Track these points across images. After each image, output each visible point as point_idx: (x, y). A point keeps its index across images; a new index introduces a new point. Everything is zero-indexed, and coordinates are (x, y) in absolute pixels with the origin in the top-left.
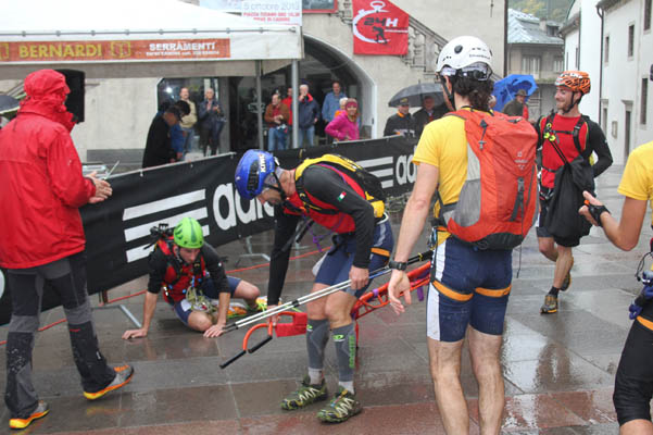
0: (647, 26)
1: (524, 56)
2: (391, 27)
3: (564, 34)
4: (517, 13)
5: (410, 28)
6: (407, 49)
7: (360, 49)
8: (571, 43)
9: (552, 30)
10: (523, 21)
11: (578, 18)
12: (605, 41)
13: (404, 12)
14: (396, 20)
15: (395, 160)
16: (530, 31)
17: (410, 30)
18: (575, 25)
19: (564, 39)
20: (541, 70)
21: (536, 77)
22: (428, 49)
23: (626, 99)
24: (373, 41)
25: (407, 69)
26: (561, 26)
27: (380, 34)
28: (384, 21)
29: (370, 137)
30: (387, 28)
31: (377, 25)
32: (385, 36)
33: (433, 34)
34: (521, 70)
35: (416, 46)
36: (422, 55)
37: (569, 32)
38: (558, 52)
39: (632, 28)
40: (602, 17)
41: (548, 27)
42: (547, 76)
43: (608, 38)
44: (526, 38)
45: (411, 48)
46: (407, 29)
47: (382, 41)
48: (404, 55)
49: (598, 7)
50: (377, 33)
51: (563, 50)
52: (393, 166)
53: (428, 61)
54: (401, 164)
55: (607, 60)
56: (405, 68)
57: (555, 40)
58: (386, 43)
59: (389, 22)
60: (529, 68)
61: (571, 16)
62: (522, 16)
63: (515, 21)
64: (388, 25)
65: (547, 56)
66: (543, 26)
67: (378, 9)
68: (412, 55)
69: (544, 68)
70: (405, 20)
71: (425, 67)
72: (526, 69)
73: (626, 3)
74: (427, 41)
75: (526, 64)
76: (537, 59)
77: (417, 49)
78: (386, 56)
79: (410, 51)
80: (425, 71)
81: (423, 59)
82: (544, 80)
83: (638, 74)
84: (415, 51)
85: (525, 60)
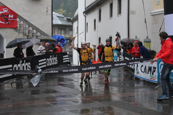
0: (100, 20)
1: (59, 29)
2: (11, 18)
3: (73, 22)
4: (56, 14)
5: (18, 18)
6: (17, 26)
8: (75, 25)
9: (69, 20)
10: (58, 17)
11: (77, 16)
12: (86, 24)
13: (15, 13)
14: (12, 16)
15: (13, 66)
16: (61, 20)
17: (18, 19)
18: (76, 19)
19: (73, 23)
20: (65, 34)
21: (64, 36)
22: (24, 26)
23: (94, 45)
24: (4, 23)
25: (17, 33)
26: (72, 19)
27: (7, 20)
28: (8, 16)
29: (3, 58)
30: (9, 18)
31: (6, 17)
32: (9, 21)
33: (26, 21)
34: (58, 34)
35: (20, 25)
36: (22, 28)
37: (74, 21)
38: (71, 28)
39: (95, 20)
40: (85, 16)
41: (67, 19)
42: (67, 36)
43: (87, 24)
44: (60, 23)
45: (18, 26)
46: (17, 19)
47: (8, 23)
48: (15, 28)
49: (84, 13)
50: (5, 20)
51: (73, 27)
52: (12, 68)
53: (24, 30)
54: (15, 67)
55: (87, 31)
56: (16, 33)
57: (70, 24)
58: (9, 24)
59: (10, 16)
60: (61, 33)
61: (75, 16)
62: (58, 15)
63: (56, 16)
64: (9, 17)
65: (67, 29)
66: (65, 18)
67: (6, 11)
68: (19, 28)
69: (66, 33)
70: (16, 15)
71: (23, 33)
72: (60, 34)
73: (93, 12)
74: (24, 23)
75: (60, 31)
76: (64, 30)
77: (20, 26)
78: (9, 28)
79: (18, 27)
80: (23, 34)
81: (23, 30)
82: (66, 38)
83: (97, 36)
84: (19, 27)
85: (59, 30)
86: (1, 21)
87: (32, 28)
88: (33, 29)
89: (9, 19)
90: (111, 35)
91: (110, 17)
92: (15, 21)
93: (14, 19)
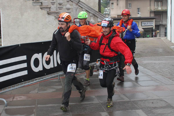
20: (162, 6)
21: (160, 9)
42: (164, 8)
60: (158, 6)
69: (163, 6)
72: (156, 6)
75: (157, 4)
76: (160, 2)
82: (163, 10)
85: (156, 2)
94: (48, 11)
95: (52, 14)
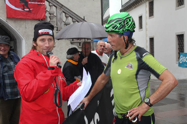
0: (151, 15)
5: (46, 1)
6: (45, 16)
7: (11, 15)
17: (46, 3)
27: (26, 4)
32: (29, 7)
33: (62, 6)
36: (54, 19)
39: (141, 17)
45: (47, 15)
46: (44, 2)
47: (28, 10)
49: (121, 11)
50: (23, 4)
53: (59, 23)
58: (30, 11)
61: (104, 18)
68: (49, 20)
71: (57, 28)
73: (136, 7)
74: (58, 11)
77: (52, 16)
78: (30, 19)
79: (47, 17)
80: (57, 30)
81: (56, 22)
83: (147, 36)
84: (50, 17)
86: (16, 7)
87: (72, 18)
88: (74, 20)
89: (29, 3)
90: (182, 32)
91: (177, 6)
92: (42, 7)
93: (39, 3)
94: (71, 41)
95: (76, 44)
